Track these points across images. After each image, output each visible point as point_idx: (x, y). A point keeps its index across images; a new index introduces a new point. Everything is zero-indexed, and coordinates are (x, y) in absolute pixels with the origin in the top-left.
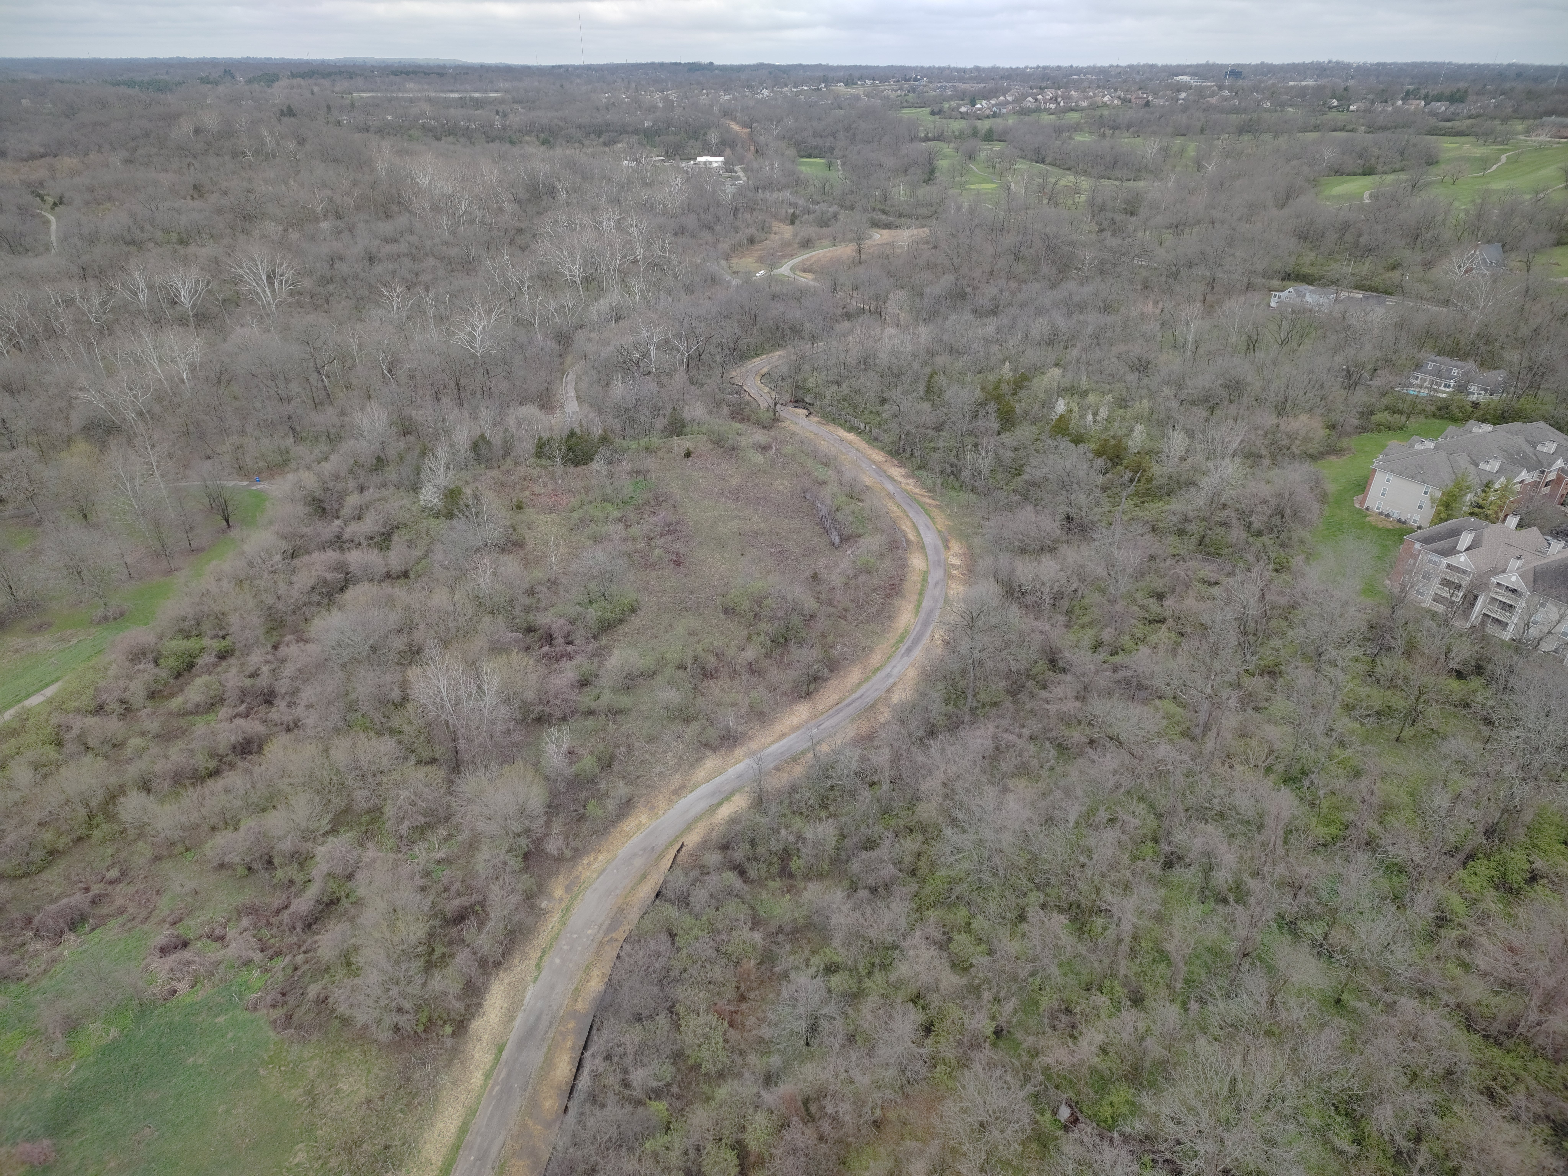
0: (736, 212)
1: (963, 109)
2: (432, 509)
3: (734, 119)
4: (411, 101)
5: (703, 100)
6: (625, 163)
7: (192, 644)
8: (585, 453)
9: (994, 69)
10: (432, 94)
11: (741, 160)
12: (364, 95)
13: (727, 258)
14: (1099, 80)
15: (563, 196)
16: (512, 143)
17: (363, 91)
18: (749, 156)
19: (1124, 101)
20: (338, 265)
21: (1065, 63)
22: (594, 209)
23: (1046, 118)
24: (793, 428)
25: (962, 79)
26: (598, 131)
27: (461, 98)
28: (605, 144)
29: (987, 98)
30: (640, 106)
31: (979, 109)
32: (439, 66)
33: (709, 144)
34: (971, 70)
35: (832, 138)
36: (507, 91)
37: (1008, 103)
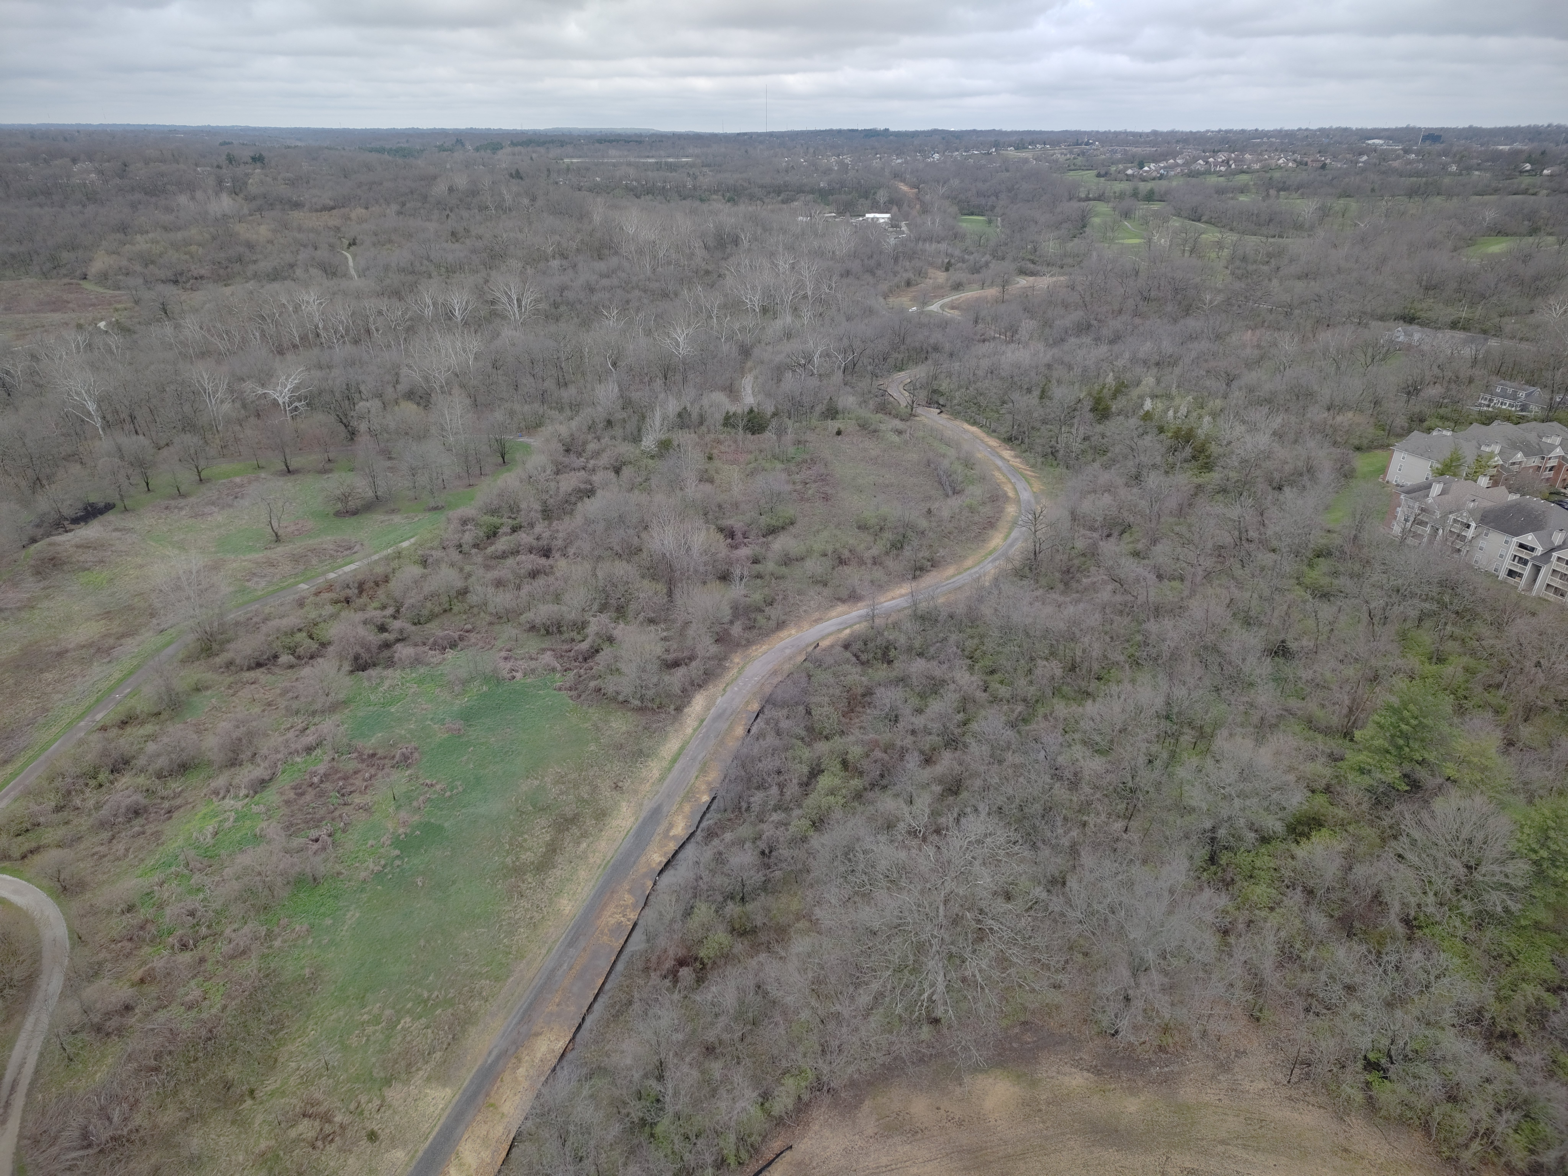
0: (896, 260)
1: (1130, 172)
2: (649, 453)
3: (904, 181)
4: (614, 165)
5: (876, 163)
6: (800, 218)
7: (495, 520)
8: (760, 425)
9: (1173, 133)
10: (632, 160)
11: (906, 217)
12: (575, 160)
13: (886, 297)
14: (1282, 143)
15: (746, 244)
16: (702, 200)
17: (572, 157)
18: (914, 212)
19: (1300, 163)
20: (565, 293)
21: (1250, 127)
22: (772, 254)
23: (1213, 180)
24: (926, 421)
25: (1136, 143)
26: (778, 190)
27: (657, 163)
28: (783, 202)
29: (1155, 161)
30: (816, 169)
31: (1146, 172)
32: (636, 135)
33: (878, 202)
34: (1147, 135)
35: (994, 198)
36: (697, 156)
37: (1178, 165)
